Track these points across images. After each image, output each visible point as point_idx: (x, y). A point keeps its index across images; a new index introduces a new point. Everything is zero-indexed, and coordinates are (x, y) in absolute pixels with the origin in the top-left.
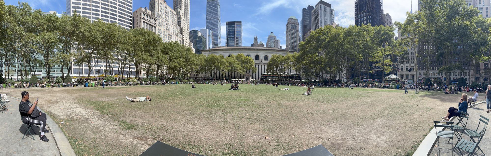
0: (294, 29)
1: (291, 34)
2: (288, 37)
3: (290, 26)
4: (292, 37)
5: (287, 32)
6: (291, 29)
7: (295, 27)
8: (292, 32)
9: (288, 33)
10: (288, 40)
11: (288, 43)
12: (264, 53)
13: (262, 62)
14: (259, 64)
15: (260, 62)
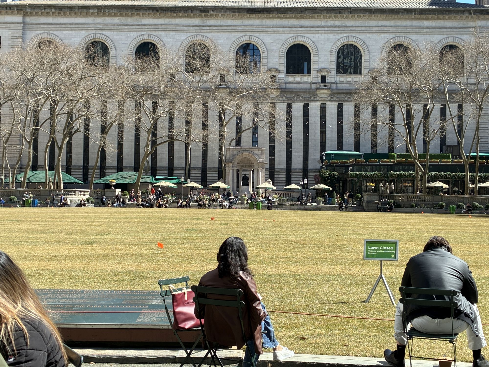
12: (337, 33)
13: (327, 81)
14: (307, 96)
15: (314, 86)
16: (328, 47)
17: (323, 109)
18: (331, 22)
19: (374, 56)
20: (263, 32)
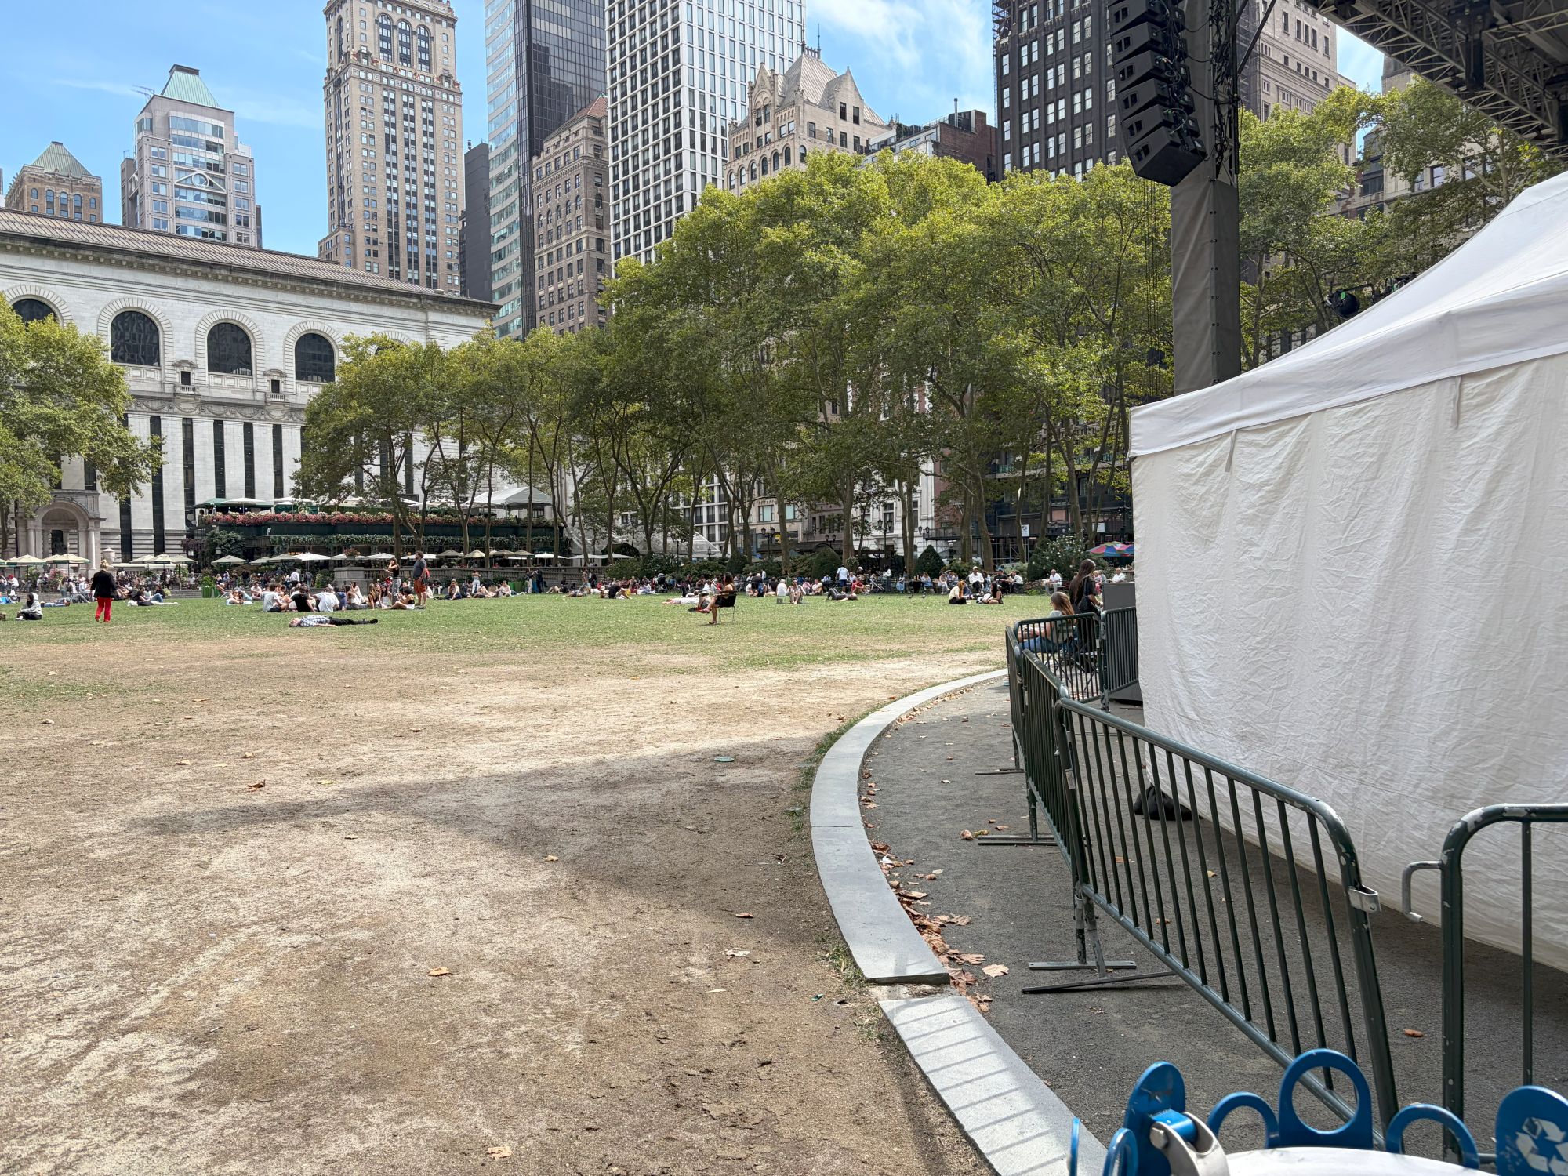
0: (406, 59)
1: (379, 106)
2: (357, 138)
3: (370, 20)
4: (390, 140)
5: (336, 83)
6: (375, 53)
7: (417, 43)
8: (387, 88)
9: (354, 91)
10: (356, 166)
11: (357, 194)
12: (207, 302)
13: (193, 381)
14: (156, 405)
15: (168, 389)
16: (192, 323)
17: (188, 426)
18: (192, 284)
19: (273, 348)
20: (61, 283)
